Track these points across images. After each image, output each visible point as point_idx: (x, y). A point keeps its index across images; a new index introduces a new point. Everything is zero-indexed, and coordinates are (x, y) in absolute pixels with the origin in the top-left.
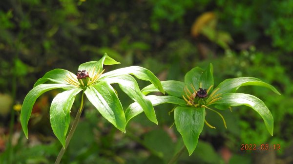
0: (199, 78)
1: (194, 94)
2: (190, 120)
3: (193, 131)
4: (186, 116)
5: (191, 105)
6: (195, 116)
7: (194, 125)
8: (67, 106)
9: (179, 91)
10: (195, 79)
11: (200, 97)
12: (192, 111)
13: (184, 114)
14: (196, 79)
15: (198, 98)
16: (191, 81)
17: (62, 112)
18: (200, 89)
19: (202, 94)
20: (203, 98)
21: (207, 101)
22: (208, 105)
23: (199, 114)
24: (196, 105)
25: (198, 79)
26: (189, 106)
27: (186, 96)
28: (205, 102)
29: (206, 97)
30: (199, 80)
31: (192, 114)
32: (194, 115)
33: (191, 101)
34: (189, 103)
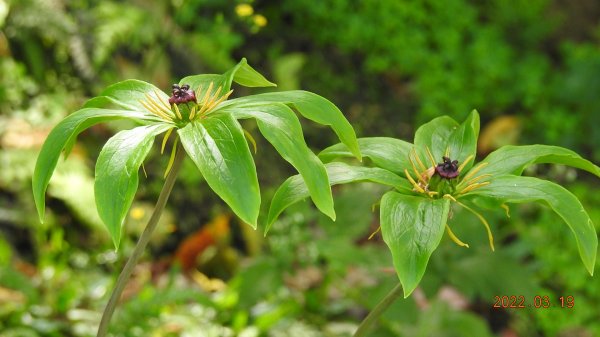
0: (447, 139)
1: (432, 171)
2: (414, 221)
3: (419, 246)
4: (407, 211)
5: (422, 191)
6: (427, 215)
7: (421, 233)
8: (136, 156)
9: (398, 160)
10: (437, 139)
11: (442, 177)
12: (421, 205)
13: (402, 207)
14: (441, 139)
15: (438, 178)
16: (428, 143)
17: (123, 170)
18: (444, 158)
19: (448, 171)
20: (448, 179)
21: (457, 187)
22: (460, 196)
23: (435, 210)
24: (431, 193)
25: (444, 139)
26: (417, 194)
27: (413, 171)
28: (453, 188)
29: (455, 177)
30: (445, 143)
31: (420, 209)
32: (424, 212)
33: (422, 183)
34: (418, 187)
